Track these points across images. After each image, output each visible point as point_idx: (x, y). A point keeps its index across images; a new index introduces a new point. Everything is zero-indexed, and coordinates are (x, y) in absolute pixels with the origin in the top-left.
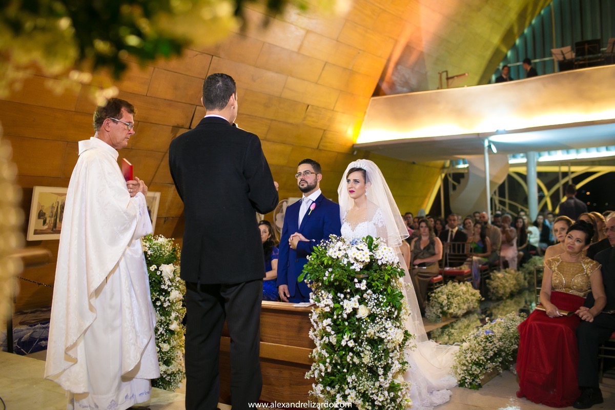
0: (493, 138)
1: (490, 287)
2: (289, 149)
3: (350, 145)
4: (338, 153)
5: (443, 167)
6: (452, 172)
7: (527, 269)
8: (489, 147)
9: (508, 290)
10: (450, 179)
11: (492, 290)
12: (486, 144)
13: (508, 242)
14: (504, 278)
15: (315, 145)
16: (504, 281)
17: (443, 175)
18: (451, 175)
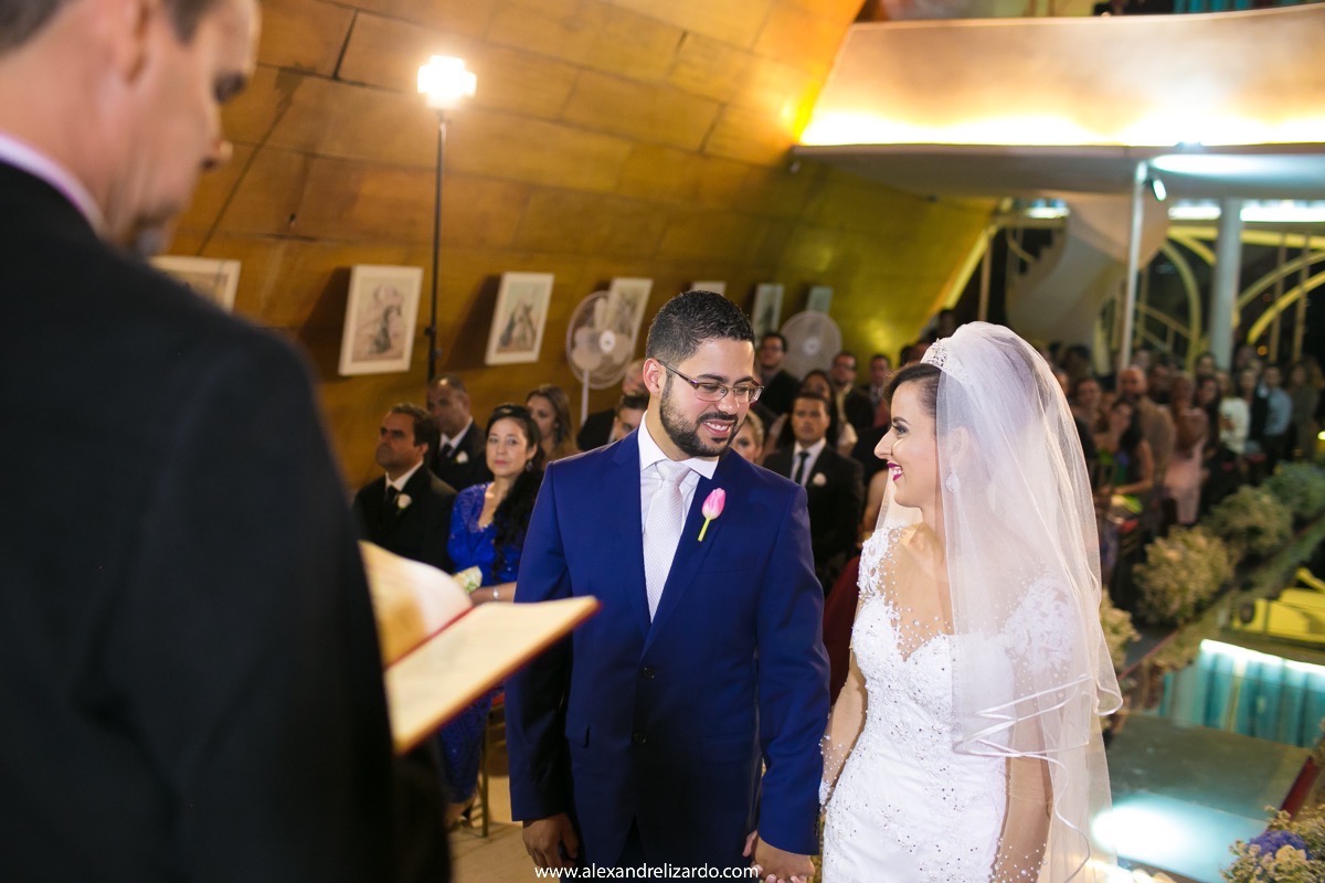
0: (1161, 163)
1: (1145, 587)
2: (622, 149)
3: (782, 146)
4: (754, 167)
5: (996, 212)
6: (1021, 224)
7: (1224, 524)
8: (1149, 184)
9: (1191, 598)
10: (1014, 246)
11: (1148, 598)
12: (1141, 173)
13: (1184, 448)
14: (1184, 563)
15: (694, 142)
16: (1183, 574)
17: (993, 230)
18: (1020, 236)
